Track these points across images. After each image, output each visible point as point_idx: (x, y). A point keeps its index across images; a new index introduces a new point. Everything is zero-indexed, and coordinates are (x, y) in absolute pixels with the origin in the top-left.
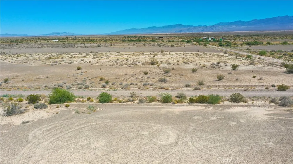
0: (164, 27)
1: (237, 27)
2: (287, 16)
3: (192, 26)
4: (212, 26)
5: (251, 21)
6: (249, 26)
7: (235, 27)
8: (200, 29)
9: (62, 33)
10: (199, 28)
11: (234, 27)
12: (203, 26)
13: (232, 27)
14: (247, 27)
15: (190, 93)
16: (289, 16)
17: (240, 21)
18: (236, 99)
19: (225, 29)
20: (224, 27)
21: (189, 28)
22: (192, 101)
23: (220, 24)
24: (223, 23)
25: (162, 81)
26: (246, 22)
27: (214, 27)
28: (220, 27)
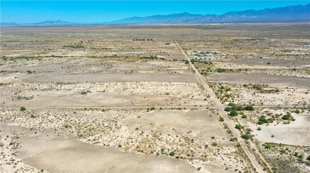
0: (170, 16)
1: (248, 17)
2: (301, 6)
3: (199, 15)
4: (221, 16)
5: (263, 10)
6: (260, 16)
7: (246, 16)
8: (208, 19)
9: (56, 22)
10: (207, 17)
11: (244, 16)
12: (212, 15)
13: (242, 17)
14: (258, 17)
15: (177, 107)
16: (302, 5)
17: (251, 11)
18: (185, 109)
19: (235, 19)
20: (233, 16)
21: (196, 17)
22: (177, 109)
23: (230, 13)
24: (233, 12)
25: (171, 103)
26: (257, 12)
27: (223, 16)
28: (230, 16)
